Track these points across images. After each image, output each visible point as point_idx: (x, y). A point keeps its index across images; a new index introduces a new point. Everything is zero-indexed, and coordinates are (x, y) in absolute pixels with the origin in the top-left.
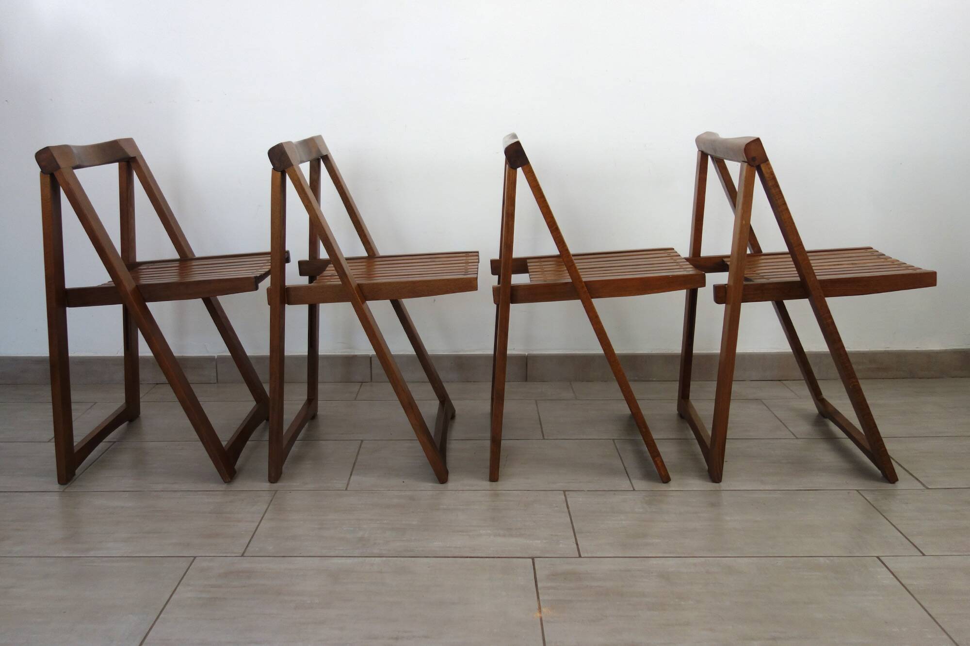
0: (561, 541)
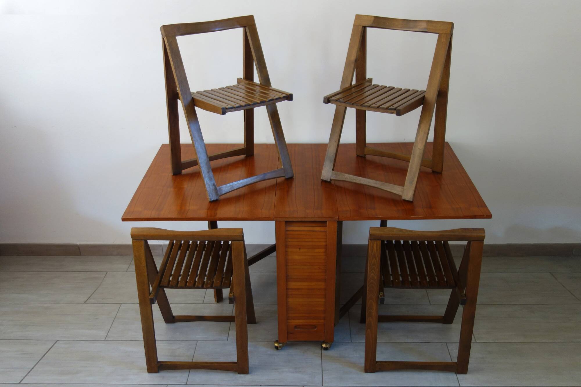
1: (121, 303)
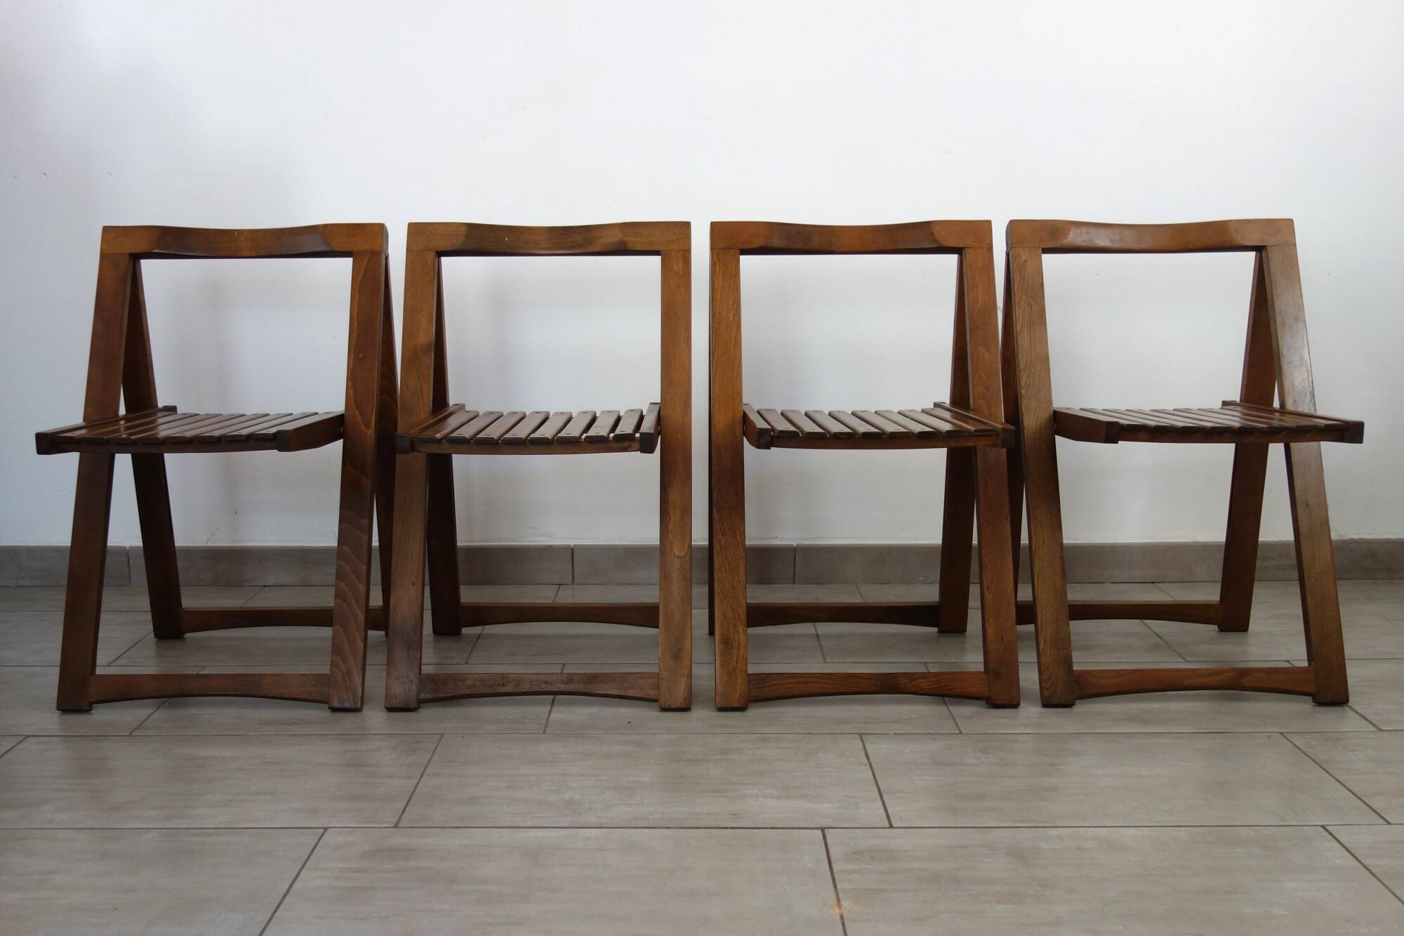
0: (862, 805)
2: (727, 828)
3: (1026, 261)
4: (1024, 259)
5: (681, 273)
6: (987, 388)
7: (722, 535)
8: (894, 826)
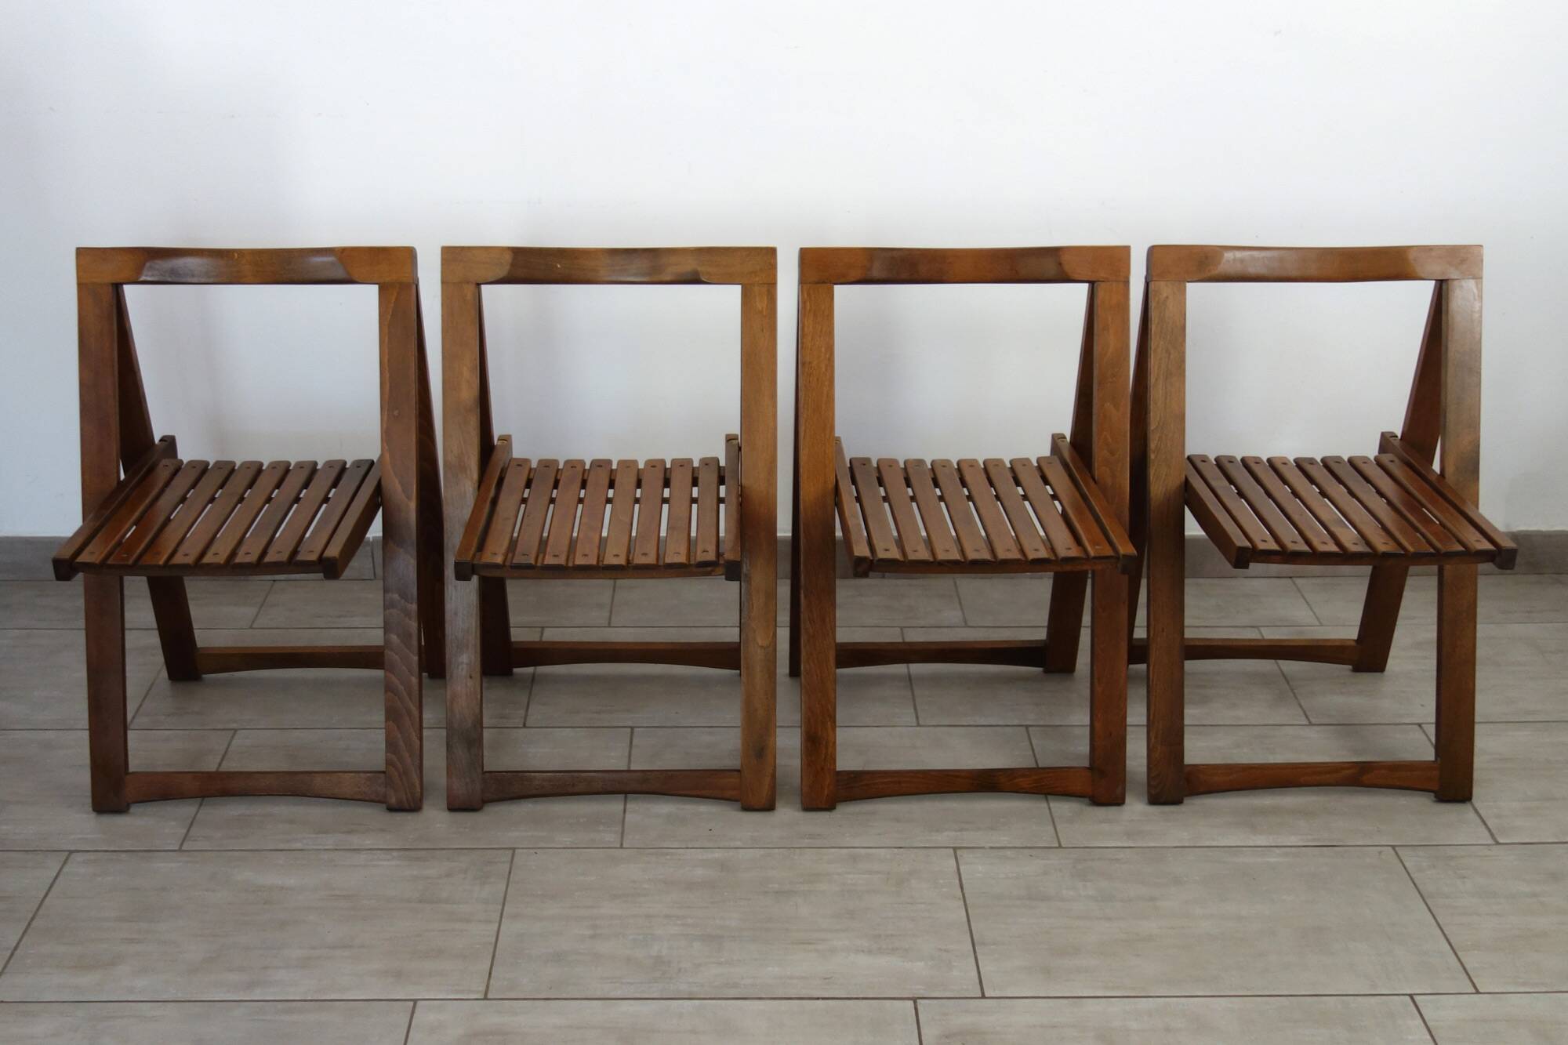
0: (955, 964)
1: (234, 726)
2: (818, 999)
3: (1167, 297)
4: (1165, 295)
5: (765, 313)
6: (1112, 453)
7: (810, 623)
8: (987, 995)
